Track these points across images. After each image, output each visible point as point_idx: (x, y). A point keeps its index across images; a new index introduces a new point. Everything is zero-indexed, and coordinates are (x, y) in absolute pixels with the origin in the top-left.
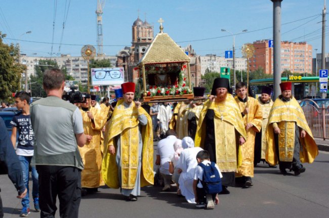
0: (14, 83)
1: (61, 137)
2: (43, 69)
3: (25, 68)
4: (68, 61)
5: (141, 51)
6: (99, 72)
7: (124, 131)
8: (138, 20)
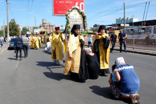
0: (18, 32)
1: (25, 41)
2: (24, 29)
3: (20, 29)
4: (29, 27)
5: (44, 25)
6: (35, 30)
7: (36, 40)
8: (43, 19)
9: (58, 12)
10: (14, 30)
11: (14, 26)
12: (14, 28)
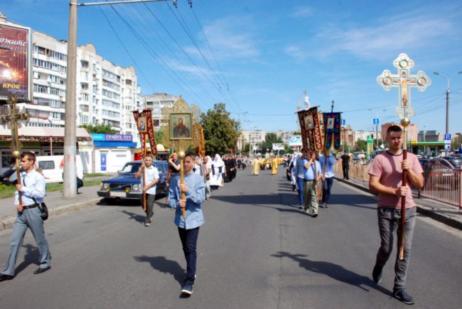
2: (269, 137)
4: (283, 133)
6: (294, 138)
10: (217, 136)
11: (218, 122)
12: (220, 128)
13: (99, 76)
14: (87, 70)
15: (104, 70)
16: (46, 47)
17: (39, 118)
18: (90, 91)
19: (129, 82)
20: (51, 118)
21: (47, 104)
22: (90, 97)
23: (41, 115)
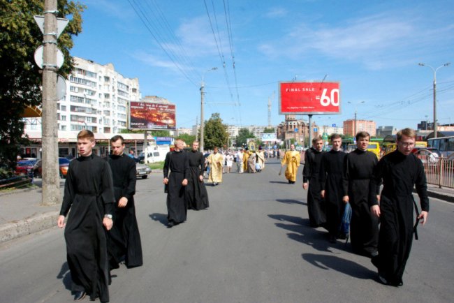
4: (254, 129)
5: (289, 124)
6: (266, 135)
9: (288, 108)
10: (216, 136)
13: (116, 88)
14: (109, 83)
15: (119, 83)
16: (83, 68)
17: (79, 121)
18: (110, 99)
19: (134, 90)
20: (86, 121)
21: (83, 111)
22: (111, 104)
23: (80, 119)
